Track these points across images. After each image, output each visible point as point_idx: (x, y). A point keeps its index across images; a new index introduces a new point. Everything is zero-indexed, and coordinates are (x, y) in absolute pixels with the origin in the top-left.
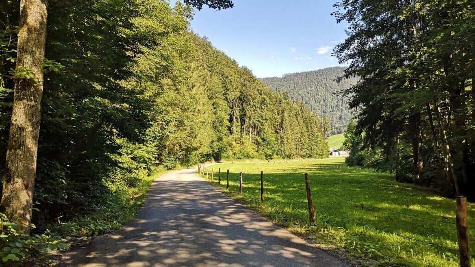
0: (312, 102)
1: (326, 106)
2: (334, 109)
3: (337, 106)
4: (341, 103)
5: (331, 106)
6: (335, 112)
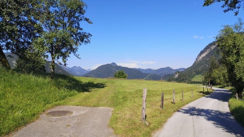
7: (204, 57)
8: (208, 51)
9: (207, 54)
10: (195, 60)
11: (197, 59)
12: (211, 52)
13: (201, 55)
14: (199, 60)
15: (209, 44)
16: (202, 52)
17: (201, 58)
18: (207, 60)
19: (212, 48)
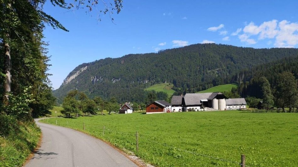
0: (180, 69)
1: (191, 71)
2: (198, 74)
3: (200, 71)
4: (202, 69)
5: (195, 71)
6: (198, 76)
7: (73, 79)
8: (78, 73)
9: (76, 76)
10: (63, 82)
11: (64, 81)
12: (81, 74)
13: (71, 77)
14: (67, 82)
15: (79, 66)
16: (71, 74)
17: (70, 80)
18: (77, 83)
19: (82, 71)
